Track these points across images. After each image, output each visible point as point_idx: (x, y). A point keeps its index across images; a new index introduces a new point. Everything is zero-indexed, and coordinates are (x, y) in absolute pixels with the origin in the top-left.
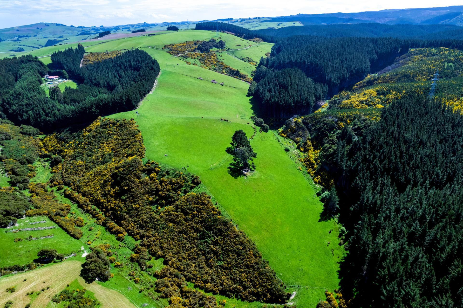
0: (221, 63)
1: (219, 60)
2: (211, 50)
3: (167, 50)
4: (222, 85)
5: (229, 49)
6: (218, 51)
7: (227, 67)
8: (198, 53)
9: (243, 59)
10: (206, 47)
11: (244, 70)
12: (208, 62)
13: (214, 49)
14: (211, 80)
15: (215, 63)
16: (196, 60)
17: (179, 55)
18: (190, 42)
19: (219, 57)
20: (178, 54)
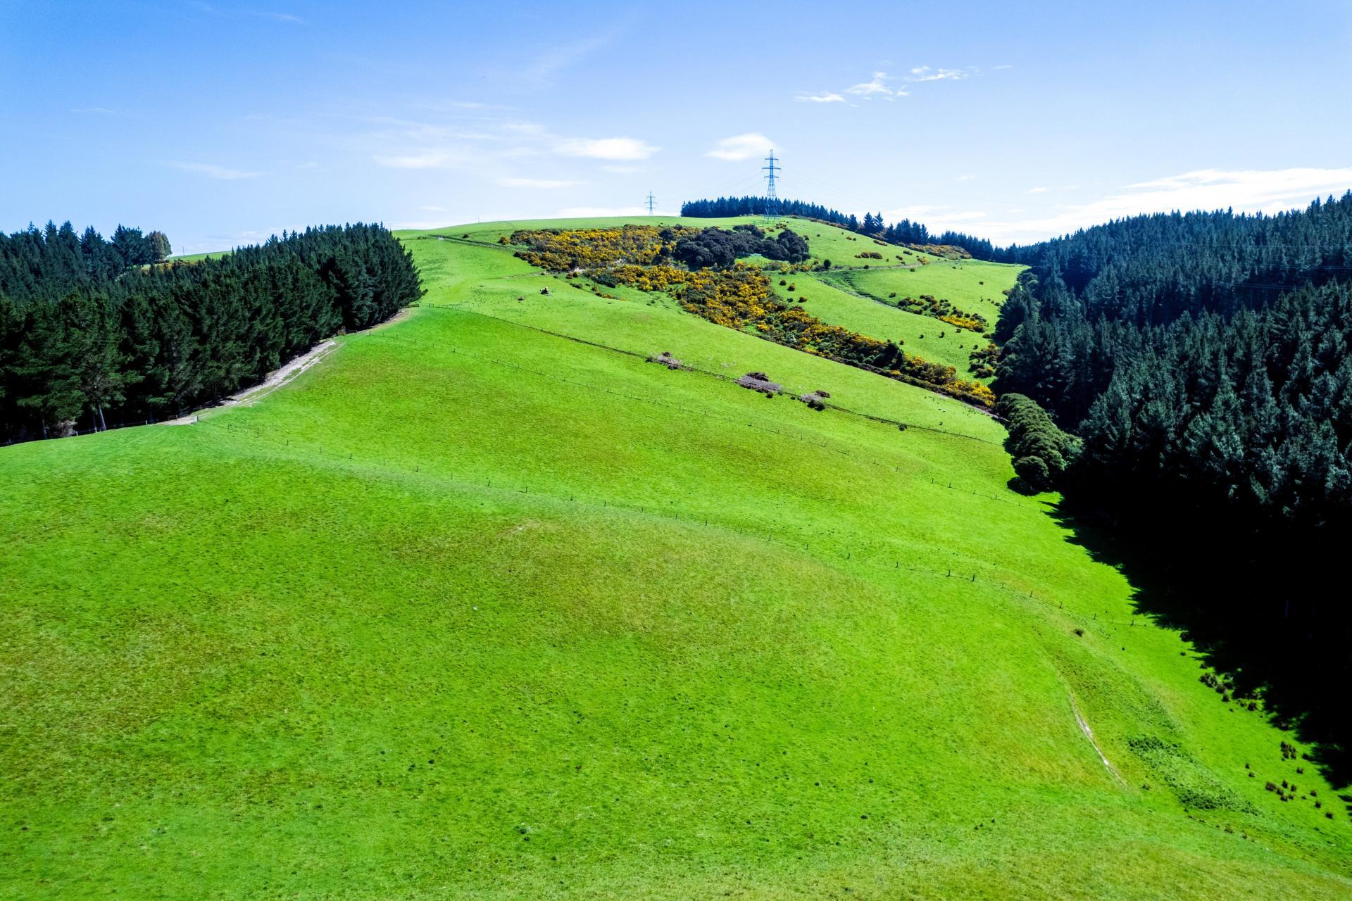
0: (793, 314)
1: (779, 302)
2: (738, 261)
3: (523, 248)
4: (812, 405)
5: (827, 263)
6: (774, 268)
7: (825, 329)
8: (675, 269)
9: (903, 305)
10: (718, 247)
11: (927, 347)
12: (726, 309)
13: (756, 260)
14: (740, 374)
15: (761, 312)
16: (664, 296)
17: (577, 270)
18: (640, 228)
19: (782, 292)
20: (572, 266)
